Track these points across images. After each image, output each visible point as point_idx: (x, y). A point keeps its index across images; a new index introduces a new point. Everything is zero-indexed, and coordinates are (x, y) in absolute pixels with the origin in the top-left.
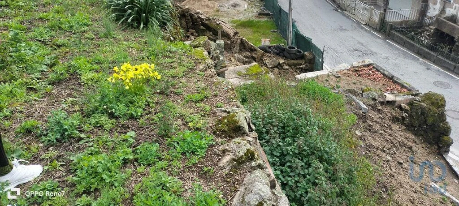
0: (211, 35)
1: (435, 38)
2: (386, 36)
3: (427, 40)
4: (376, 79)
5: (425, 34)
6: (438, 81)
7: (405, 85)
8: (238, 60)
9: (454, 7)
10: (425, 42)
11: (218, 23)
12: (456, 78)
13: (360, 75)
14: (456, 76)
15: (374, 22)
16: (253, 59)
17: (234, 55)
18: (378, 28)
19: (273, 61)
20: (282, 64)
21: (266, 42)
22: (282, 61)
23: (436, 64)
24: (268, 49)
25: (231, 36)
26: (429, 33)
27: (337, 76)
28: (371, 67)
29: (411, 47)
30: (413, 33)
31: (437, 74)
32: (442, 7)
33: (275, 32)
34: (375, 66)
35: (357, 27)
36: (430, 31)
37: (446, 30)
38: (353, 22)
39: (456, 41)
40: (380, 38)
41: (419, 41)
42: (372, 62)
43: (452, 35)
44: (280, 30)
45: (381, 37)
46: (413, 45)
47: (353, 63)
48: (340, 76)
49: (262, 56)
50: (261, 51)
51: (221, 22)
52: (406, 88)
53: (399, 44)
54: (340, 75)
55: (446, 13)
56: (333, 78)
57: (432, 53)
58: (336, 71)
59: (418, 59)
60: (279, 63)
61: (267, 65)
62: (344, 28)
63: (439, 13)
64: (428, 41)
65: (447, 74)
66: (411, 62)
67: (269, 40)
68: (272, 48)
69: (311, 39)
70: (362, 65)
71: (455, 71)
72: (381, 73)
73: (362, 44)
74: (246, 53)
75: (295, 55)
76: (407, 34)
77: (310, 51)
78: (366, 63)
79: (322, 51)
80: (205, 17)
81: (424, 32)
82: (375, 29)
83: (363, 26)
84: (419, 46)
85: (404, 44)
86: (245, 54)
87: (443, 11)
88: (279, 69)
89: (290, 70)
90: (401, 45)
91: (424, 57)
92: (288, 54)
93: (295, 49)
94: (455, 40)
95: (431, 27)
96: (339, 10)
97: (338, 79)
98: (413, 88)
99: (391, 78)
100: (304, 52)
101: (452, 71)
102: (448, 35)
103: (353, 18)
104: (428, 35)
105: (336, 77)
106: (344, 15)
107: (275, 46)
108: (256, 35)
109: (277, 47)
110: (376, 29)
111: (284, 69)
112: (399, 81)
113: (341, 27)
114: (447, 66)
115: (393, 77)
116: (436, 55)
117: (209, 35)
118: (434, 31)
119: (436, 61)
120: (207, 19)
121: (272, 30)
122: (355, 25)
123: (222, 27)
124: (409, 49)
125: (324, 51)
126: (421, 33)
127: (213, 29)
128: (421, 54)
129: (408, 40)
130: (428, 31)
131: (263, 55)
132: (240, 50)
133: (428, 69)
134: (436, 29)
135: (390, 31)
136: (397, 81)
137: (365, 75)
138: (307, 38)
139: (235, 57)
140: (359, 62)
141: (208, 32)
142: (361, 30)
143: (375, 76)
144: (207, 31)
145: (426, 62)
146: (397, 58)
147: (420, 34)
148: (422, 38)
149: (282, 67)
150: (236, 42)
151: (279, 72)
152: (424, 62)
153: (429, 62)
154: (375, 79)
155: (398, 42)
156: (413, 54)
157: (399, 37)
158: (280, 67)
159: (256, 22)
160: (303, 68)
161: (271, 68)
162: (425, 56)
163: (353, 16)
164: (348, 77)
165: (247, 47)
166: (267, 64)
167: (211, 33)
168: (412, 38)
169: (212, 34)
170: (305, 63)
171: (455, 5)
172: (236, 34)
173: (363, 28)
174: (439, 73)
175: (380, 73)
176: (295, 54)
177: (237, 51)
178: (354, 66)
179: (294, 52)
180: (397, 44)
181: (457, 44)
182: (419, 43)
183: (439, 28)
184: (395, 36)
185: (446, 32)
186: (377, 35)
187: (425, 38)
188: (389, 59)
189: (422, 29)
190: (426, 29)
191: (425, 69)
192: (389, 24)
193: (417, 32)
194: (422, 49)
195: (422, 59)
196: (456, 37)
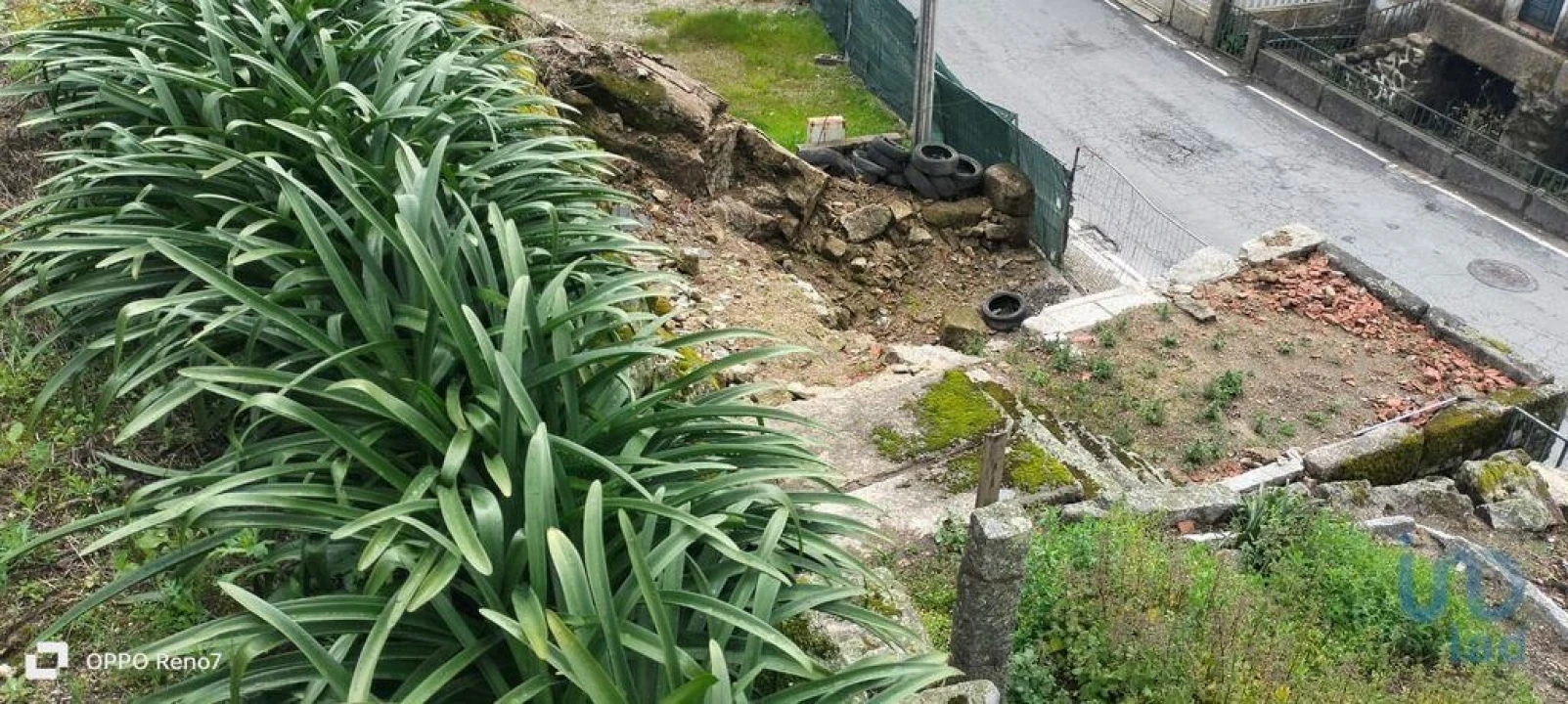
0: (618, 130)
1: (1428, 81)
2: (1244, 71)
3: (1399, 86)
4: (1363, 325)
5: (1391, 63)
6: (1481, 262)
7: (1491, 351)
8: (731, 224)
10: (1389, 92)
11: (642, 71)
12: (1536, 243)
13: (1291, 307)
14: (1536, 234)
15: (1194, 14)
16: (793, 213)
17: (715, 203)
18: (1208, 36)
19: (867, 212)
20: (905, 223)
21: (828, 128)
22: (902, 211)
23: (1456, 187)
24: (844, 162)
25: (703, 128)
26: (1406, 61)
27: (1201, 315)
28: (1318, 264)
29: (1346, 118)
30: (1340, 58)
31: (1470, 230)
33: (832, 63)
34: (1336, 258)
35: (1131, 37)
36: (1412, 54)
37: (1474, 53)
38: (1111, 13)
39: (1521, 95)
40: (1224, 78)
41: (1366, 88)
42: (1316, 238)
43: (1500, 73)
44: (851, 56)
45: (1225, 74)
46: (1357, 111)
47: (1245, 246)
48: (1213, 318)
49: (822, 194)
50: (819, 170)
51: (653, 65)
52: (1494, 363)
53: (1296, 100)
54: (1210, 312)
56: (1182, 323)
57: (1436, 143)
58: (1189, 289)
59: (1383, 165)
60: (893, 217)
61: (845, 232)
62: (1084, 37)
64: (1403, 89)
65: (1502, 225)
66: (1364, 181)
67: (840, 118)
68: (855, 154)
69: (1015, 116)
70: (1284, 256)
71: (1529, 212)
72: (1369, 291)
73: (1167, 107)
74: (761, 188)
75: (949, 180)
76: (1318, 58)
77: (1009, 161)
78: (1298, 244)
79: (1069, 168)
80: (583, 49)
81: (1387, 54)
82: (1199, 43)
83: (1146, 26)
84: (1380, 114)
85: (1319, 104)
86: (755, 194)
88: (892, 241)
89: (938, 243)
90: (1307, 105)
91: (1403, 157)
92: (925, 179)
93: (950, 156)
94: (1515, 91)
95: (1416, 37)
97: (1211, 332)
98: (1526, 366)
99: (1418, 315)
100: (986, 165)
101: (1518, 215)
102: (1487, 73)
104: (1404, 69)
105: (1199, 321)
107: (865, 144)
108: (760, 78)
109: (875, 152)
110: (1201, 40)
111: (913, 244)
112: (1459, 333)
113: (1072, 34)
114: (1495, 193)
115: (1425, 309)
116: (1448, 150)
117: (611, 129)
118: (1426, 53)
119: (1448, 176)
120: (591, 54)
121: (819, 56)
122: (1119, 24)
123: (662, 89)
124: (1339, 124)
125: (1074, 169)
126: (1373, 60)
127: (626, 101)
128: (1388, 143)
129: (1334, 89)
130: (1401, 51)
131: (827, 187)
132: (737, 176)
133: (1430, 207)
134: (1436, 48)
135: (1257, 52)
136: (1452, 330)
137: (1310, 306)
138: (993, 110)
139: (721, 212)
140: (1268, 242)
141: (601, 114)
142: (1147, 47)
143: (1352, 307)
144: (597, 109)
145: (1413, 177)
146: (1309, 163)
147: (1367, 63)
148: (1375, 78)
149: (905, 232)
150: (721, 148)
151: (897, 257)
152: (1405, 177)
153: (1425, 178)
154: (1357, 324)
155: (1291, 96)
156: (1359, 146)
157: (1296, 78)
158: (896, 237)
159: (748, 18)
160: (988, 236)
161: (865, 242)
162: (1405, 153)
164: (1244, 319)
165: (765, 162)
166: (847, 226)
167: (616, 118)
168: (1338, 75)
169: (621, 126)
170: (993, 213)
172: (718, 110)
173: (1151, 38)
174: (1478, 227)
175: (1363, 290)
176: (952, 176)
177: (726, 182)
178: (1254, 259)
179: (949, 170)
180: (1292, 104)
181: (1525, 108)
182: (1364, 94)
183: (1445, 43)
184: (1281, 71)
185: (1476, 60)
186: (1211, 65)
187: (1390, 77)
188: (1281, 171)
189: (1380, 45)
190: (1394, 44)
191: (1422, 210)
192: (1257, 25)
193: (1356, 56)
194: (1393, 127)
195: (1394, 166)
196: (1521, 80)
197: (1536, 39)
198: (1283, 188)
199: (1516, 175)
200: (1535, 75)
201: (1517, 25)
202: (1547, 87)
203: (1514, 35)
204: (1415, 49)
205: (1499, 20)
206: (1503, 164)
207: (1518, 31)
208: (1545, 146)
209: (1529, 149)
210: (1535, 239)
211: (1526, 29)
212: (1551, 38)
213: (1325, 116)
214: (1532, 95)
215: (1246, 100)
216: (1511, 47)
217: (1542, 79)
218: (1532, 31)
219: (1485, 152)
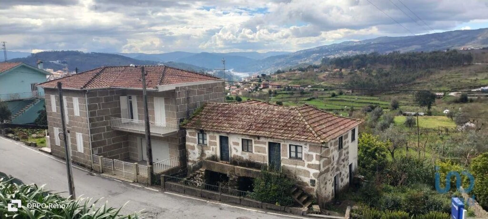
1: (208, 179)
2: (162, 189)
3: (201, 182)
5: (198, 177)
6: (237, 218)
9: (211, 148)
12: (247, 210)
15: (144, 177)
18: (149, 182)
23: (224, 202)
26: (201, 176)
29: (193, 193)
30: (185, 179)
31: (232, 212)
32: (200, 151)
35: (127, 188)
36: (202, 174)
37: (215, 170)
38: (119, 183)
39: (229, 177)
40: (158, 192)
43: (223, 173)
45: (158, 191)
46: (194, 191)
53: (179, 192)
55: (206, 155)
57: (216, 193)
59: (206, 202)
62: (114, 191)
63: (200, 155)
64: (203, 183)
65: (237, 208)
66: (203, 207)
71: (242, 203)
73: (146, 204)
76: (180, 180)
81: (196, 175)
82: (147, 185)
83: (131, 184)
84: (200, 190)
85: (185, 192)
87: (202, 154)
90: (182, 193)
91: (210, 199)
94: (227, 176)
95: (201, 169)
96: (95, 174)
101: (239, 204)
102: (220, 174)
103: (116, 179)
104: (201, 178)
106: (104, 178)
110: (148, 184)
113: (110, 191)
114: (233, 201)
116: (219, 194)
118: (205, 173)
119: (221, 200)
122: (123, 185)
124: (191, 195)
126: (193, 178)
128: (205, 196)
129: (187, 187)
130: (199, 174)
133: (221, 209)
134: (206, 171)
135: (164, 183)
142: (133, 190)
145: (214, 203)
146: (189, 207)
147: (192, 179)
148: (195, 182)
152: (212, 203)
153: (216, 202)
155: (177, 192)
156: (198, 199)
157: (177, 187)
162: (210, 198)
163: (115, 177)
168: (186, 183)
171: (211, 147)
173: (134, 187)
174: (233, 210)
180: (177, 194)
181: (231, 179)
182: (194, 186)
183: (208, 169)
184: (172, 186)
185: (217, 171)
186: (153, 190)
187: (199, 180)
188: (183, 211)
189: (194, 173)
190: (197, 173)
191: (219, 210)
192: (162, 176)
193: (189, 177)
194: (205, 192)
195: (208, 202)
196: (228, 173)
197: (227, 163)
198: (185, 215)
199: (235, 195)
200: (230, 171)
201: (221, 161)
202: (234, 173)
203: (222, 164)
204: (202, 172)
205: (217, 161)
206: (231, 194)
207: (222, 162)
208: (238, 187)
209: (235, 188)
210: (246, 209)
211: (224, 162)
212: (229, 162)
213: (187, 194)
214: (231, 176)
215: (166, 196)
216: (223, 167)
217: (232, 172)
218: (225, 162)
219: (226, 192)
